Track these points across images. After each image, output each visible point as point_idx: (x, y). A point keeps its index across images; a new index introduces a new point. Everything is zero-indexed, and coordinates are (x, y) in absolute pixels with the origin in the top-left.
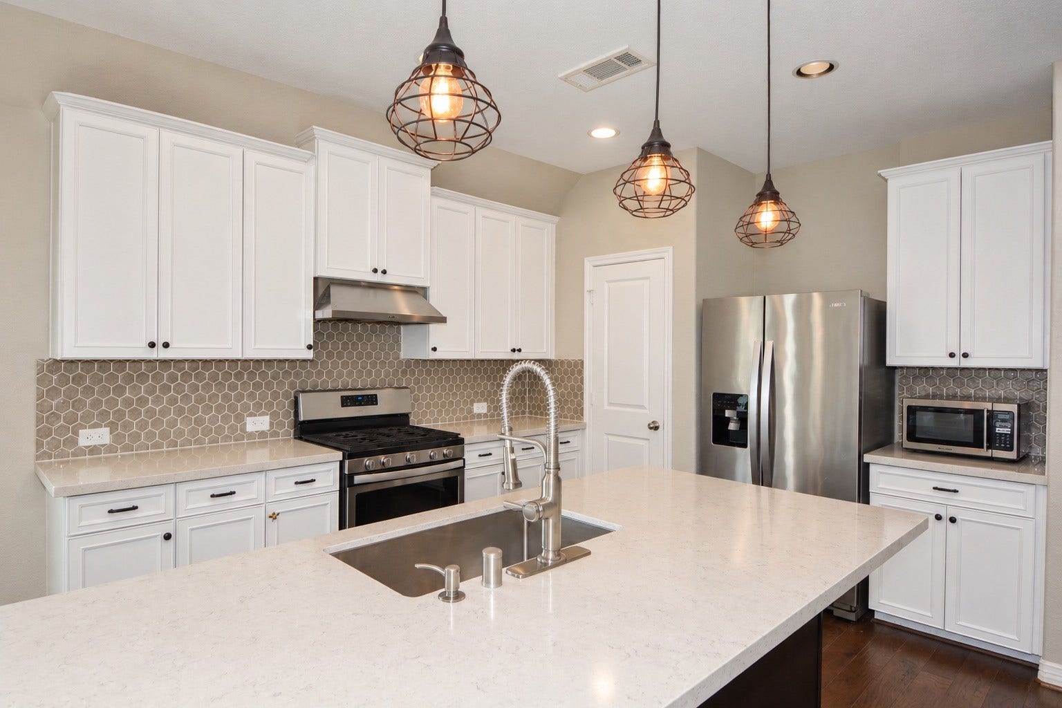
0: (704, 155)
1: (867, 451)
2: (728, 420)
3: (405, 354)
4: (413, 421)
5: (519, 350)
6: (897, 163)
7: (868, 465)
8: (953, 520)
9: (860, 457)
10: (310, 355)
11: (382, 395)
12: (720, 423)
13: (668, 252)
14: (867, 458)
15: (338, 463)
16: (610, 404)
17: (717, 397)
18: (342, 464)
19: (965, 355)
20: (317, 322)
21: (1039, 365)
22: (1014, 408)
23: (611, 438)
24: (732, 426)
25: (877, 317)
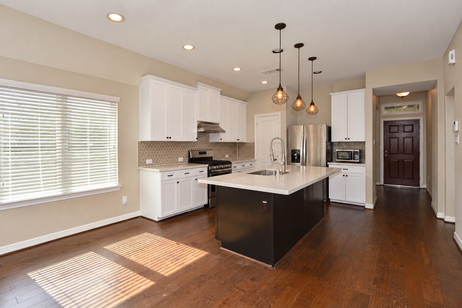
0: (288, 87)
1: (329, 162)
2: (295, 156)
3: (211, 141)
4: (214, 159)
5: (239, 140)
6: (333, 92)
7: (328, 165)
8: (347, 176)
9: (327, 163)
10: (196, 140)
11: (207, 152)
12: (293, 157)
13: (279, 113)
14: (328, 163)
15: (207, 167)
16: (262, 154)
17: (292, 151)
18: (208, 167)
19: (349, 139)
20: (198, 132)
21: (364, 141)
22: (358, 151)
23: (263, 163)
24: (296, 158)
25: (329, 130)
